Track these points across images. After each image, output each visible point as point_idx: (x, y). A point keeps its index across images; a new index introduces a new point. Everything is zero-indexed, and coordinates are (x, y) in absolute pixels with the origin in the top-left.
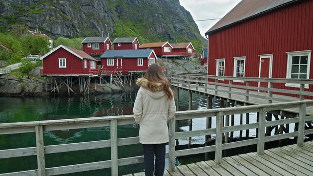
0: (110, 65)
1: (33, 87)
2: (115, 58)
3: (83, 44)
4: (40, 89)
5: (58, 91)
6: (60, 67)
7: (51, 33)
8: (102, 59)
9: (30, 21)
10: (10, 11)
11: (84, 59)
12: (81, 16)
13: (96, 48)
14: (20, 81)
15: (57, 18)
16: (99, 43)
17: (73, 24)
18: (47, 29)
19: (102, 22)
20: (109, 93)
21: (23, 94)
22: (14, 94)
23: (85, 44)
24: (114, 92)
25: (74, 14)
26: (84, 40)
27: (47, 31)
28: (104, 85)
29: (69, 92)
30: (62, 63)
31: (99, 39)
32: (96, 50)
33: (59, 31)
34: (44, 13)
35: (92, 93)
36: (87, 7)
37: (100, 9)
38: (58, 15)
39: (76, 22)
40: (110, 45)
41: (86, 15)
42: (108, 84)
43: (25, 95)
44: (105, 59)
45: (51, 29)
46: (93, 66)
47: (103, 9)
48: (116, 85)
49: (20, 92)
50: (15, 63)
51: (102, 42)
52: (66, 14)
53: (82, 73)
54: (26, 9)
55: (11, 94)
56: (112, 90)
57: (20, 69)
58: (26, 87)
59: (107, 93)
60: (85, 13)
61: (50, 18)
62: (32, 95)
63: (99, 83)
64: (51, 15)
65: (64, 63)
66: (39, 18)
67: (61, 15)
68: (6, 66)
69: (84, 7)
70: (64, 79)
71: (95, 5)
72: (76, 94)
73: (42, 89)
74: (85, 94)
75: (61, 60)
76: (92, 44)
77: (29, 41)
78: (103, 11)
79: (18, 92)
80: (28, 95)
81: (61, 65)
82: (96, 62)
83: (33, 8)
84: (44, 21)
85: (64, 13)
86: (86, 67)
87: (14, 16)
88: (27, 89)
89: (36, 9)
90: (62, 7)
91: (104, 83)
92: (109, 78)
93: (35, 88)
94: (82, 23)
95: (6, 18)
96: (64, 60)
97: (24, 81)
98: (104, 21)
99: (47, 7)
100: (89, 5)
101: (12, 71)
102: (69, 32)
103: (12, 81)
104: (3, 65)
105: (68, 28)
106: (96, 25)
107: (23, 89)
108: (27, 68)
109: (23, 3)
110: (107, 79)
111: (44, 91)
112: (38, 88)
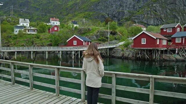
0: (178, 42)
1: (128, 54)
2: (182, 37)
3: (161, 29)
4: (131, 55)
5: (140, 57)
6: (142, 43)
7: (147, 24)
8: (172, 38)
9: (136, 19)
10: (127, 15)
11: (157, 39)
12: (166, 12)
13: (170, 31)
14: (123, 50)
15: (151, 15)
16: (172, 28)
17: (161, 17)
18: (145, 22)
19: (182, 13)
20: (173, 61)
21: (123, 57)
22: (119, 57)
23: (162, 29)
24: (177, 61)
25: (162, 11)
26: (162, 27)
27: (145, 23)
28: (171, 55)
29: (146, 58)
30: (144, 41)
31: (172, 25)
32: (169, 32)
33: (152, 22)
34: (144, 13)
35: (161, 60)
36: (171, 5)
37: (181, 4)
38: (152, 13)
39: (163, 16)
40: (181, 29)
41: (170, 11)
42: (173, 55)
43: (124, 58)
44: (175, 38)
45: (147, 22)
46: (165, 43)
47: (182, 4)
48: (180, 56)
49: (122, 56)
50: (122, 41)
51: (174, 27)
52: (157, 12)
53: (155, 47)
54: (134, 13)
55: (118, 57)
56: (176, 59)
57: (124, 45)
58: (124, 54)
59: (172, 61)
60: (169, 9)
61: (147, 15)
62: (127, 58)
63: (167, 54)
64: (148, 14)
65: (145, 41)
66: (141, 16)
67: (154, 13)
68: (118, 43)
69: (169, 5)
70: (144, 50)
71: (177, 3)
72: (150, 59)
73: (132, 55)
74: (156, 60)
75: (143, 40)
76: (167, 28)
77: (132, 30)
78: (183, 6)
79: (121, 56)
80: (125, 58)
81: (143, 43)
82: (167, 40)
83: (139, 11)
84: (143, 18)
85: (156, 11)
86: (158, 43)
87: (129, 17)
88: (125, 55)
89: (140, 12)
90: (155, 8)
91: (171, 54)
92: (175, 50)
93: (129, 55)
94: (167, 16)
95: (125, 19)
96: (145, 40)
97: (124, 51)
98: (183, 12)
99: (146, 10)
100: (172, 4)
101: (120, 46)
102: (158, 23)
103: (119, 51)
104: (117, 42)
105: (157, 20)
106: (177, 15)
107: (123, 55)
108: (127, 44)
109: (134, 10)
110: (174, 51)
111: (133, 56)
112: (130, 55)
